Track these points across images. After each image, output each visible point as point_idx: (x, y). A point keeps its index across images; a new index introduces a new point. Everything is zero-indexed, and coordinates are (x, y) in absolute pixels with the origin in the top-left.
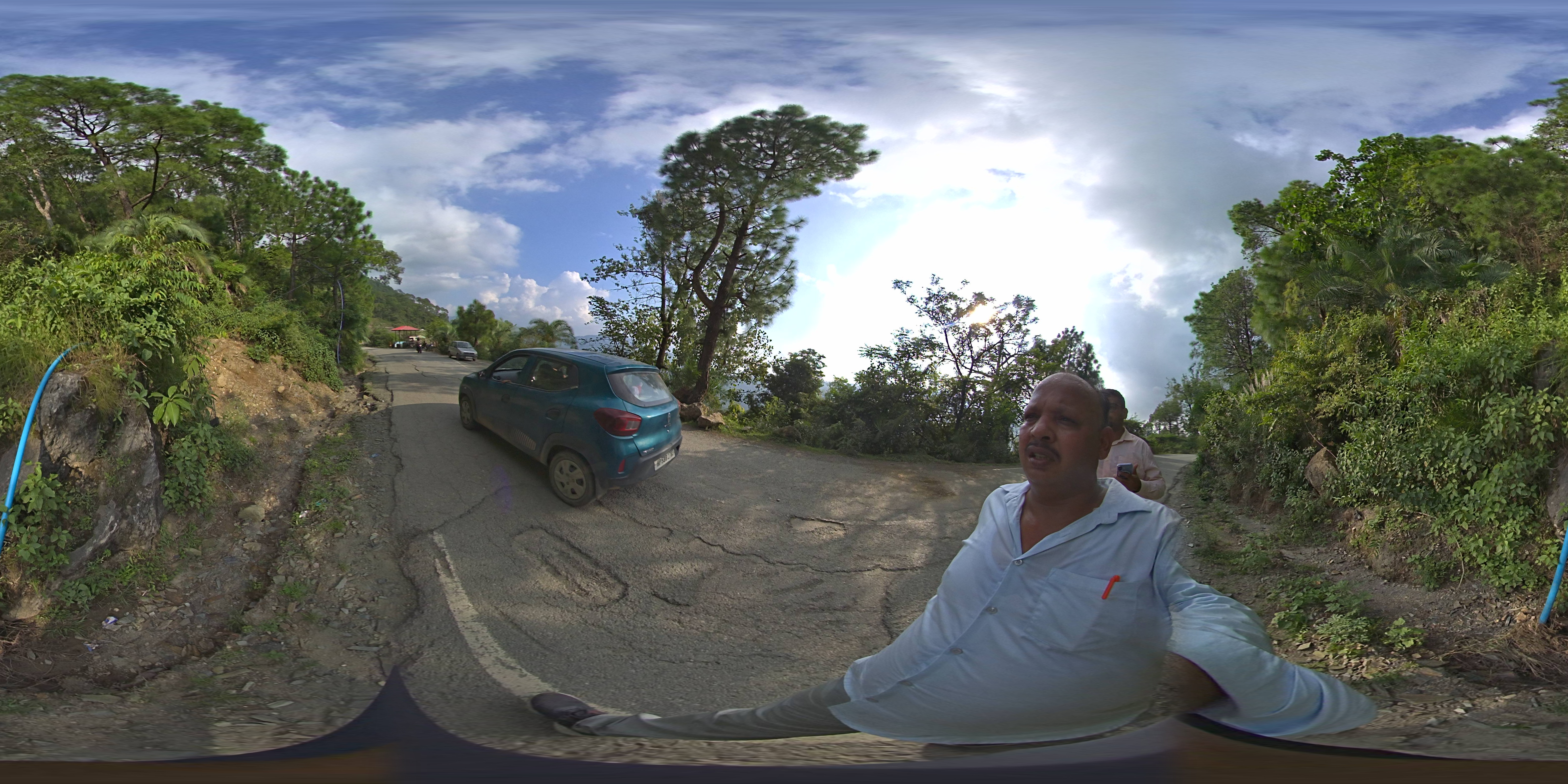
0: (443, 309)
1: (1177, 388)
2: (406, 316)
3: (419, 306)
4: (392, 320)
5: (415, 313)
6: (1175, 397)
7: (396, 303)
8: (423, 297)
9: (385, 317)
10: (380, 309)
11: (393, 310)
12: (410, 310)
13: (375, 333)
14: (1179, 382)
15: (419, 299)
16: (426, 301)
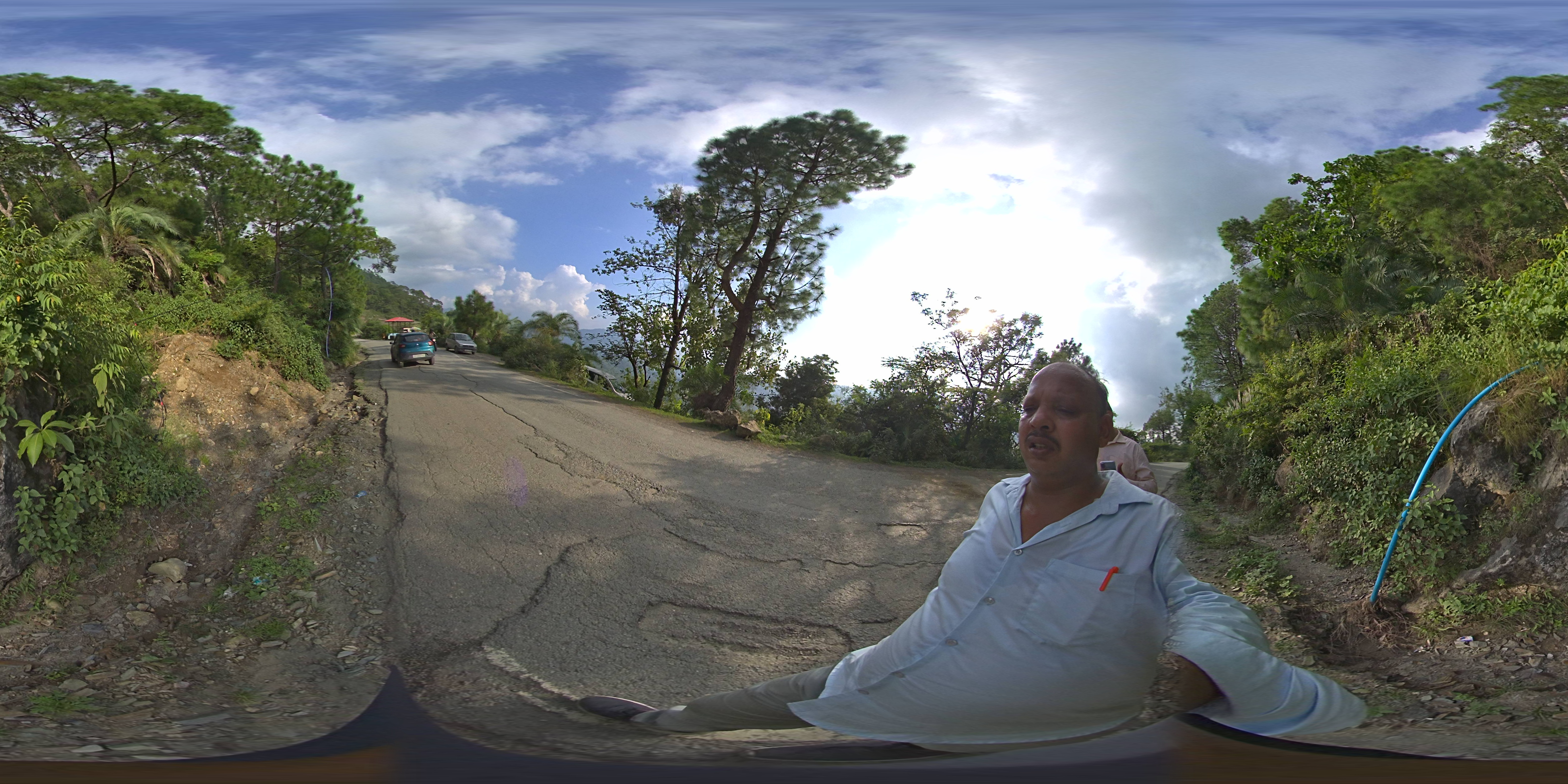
0: (437, 301)
1: (1170, 397)
2: (400, 307)
3: (413, 298)
4: (385, 312)
5: (409, 305)
6: (1168, 406)
7: (389, 295)
8: (417, 289)
9: (378, 309)
10: (373, 301)
11: (387, 301)
12: (404, 302)
13: (368, 324)
14: (1172, 391)
15: (413, 291)
16: (420, 293)
